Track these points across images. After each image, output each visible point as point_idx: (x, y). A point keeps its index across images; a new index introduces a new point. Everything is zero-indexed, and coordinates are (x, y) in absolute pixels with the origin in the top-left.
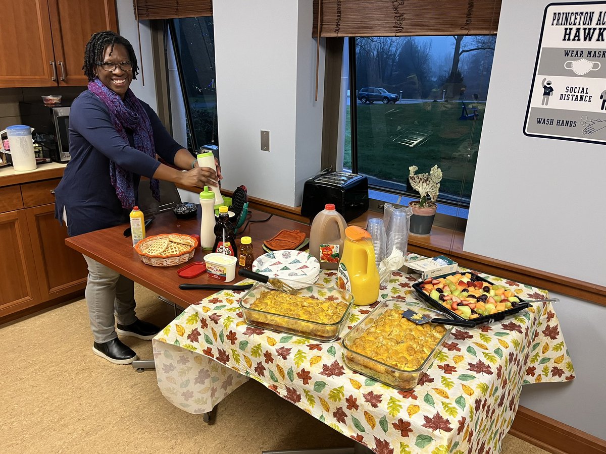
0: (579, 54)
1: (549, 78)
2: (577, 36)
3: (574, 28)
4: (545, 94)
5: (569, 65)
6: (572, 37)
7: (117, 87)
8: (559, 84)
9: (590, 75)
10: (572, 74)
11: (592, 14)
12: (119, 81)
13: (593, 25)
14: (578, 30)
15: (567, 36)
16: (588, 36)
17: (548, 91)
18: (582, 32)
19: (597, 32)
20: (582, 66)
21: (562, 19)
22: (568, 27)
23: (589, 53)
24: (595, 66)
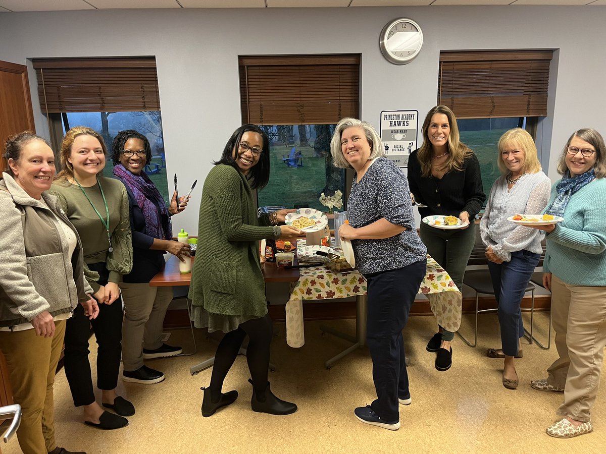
0: (397, 132)
1: (386, 143)
2: (395, 124)
3: (394, 121)
4: (386, 149)
5: (394, 136)
6: (393, 125)
7: (134, 168)
8: (391, 145)
9: (402, 140)
10: (395, 140)
11: (399, 115)
12: (135, 164)
13: (400, 120)
14: (395, 122)
15: (391, 123)
16: (399, 125)
17: (387, 148)
18: (396, 122)
19: (402, 122)
20: (399, 136)
21: (388, 117)
22: (391, 120)
23: (401, 131)
24: (404, 136)
